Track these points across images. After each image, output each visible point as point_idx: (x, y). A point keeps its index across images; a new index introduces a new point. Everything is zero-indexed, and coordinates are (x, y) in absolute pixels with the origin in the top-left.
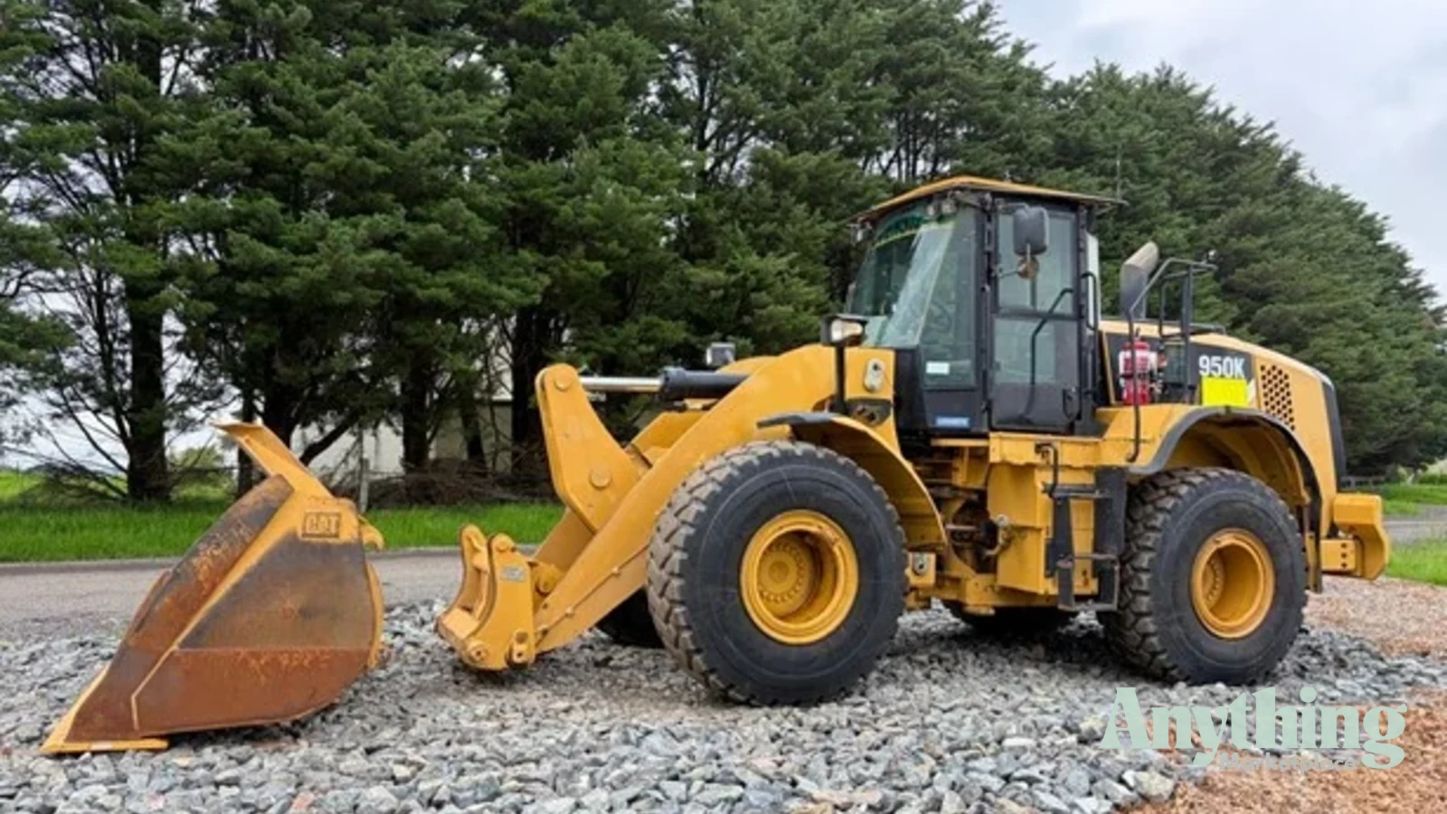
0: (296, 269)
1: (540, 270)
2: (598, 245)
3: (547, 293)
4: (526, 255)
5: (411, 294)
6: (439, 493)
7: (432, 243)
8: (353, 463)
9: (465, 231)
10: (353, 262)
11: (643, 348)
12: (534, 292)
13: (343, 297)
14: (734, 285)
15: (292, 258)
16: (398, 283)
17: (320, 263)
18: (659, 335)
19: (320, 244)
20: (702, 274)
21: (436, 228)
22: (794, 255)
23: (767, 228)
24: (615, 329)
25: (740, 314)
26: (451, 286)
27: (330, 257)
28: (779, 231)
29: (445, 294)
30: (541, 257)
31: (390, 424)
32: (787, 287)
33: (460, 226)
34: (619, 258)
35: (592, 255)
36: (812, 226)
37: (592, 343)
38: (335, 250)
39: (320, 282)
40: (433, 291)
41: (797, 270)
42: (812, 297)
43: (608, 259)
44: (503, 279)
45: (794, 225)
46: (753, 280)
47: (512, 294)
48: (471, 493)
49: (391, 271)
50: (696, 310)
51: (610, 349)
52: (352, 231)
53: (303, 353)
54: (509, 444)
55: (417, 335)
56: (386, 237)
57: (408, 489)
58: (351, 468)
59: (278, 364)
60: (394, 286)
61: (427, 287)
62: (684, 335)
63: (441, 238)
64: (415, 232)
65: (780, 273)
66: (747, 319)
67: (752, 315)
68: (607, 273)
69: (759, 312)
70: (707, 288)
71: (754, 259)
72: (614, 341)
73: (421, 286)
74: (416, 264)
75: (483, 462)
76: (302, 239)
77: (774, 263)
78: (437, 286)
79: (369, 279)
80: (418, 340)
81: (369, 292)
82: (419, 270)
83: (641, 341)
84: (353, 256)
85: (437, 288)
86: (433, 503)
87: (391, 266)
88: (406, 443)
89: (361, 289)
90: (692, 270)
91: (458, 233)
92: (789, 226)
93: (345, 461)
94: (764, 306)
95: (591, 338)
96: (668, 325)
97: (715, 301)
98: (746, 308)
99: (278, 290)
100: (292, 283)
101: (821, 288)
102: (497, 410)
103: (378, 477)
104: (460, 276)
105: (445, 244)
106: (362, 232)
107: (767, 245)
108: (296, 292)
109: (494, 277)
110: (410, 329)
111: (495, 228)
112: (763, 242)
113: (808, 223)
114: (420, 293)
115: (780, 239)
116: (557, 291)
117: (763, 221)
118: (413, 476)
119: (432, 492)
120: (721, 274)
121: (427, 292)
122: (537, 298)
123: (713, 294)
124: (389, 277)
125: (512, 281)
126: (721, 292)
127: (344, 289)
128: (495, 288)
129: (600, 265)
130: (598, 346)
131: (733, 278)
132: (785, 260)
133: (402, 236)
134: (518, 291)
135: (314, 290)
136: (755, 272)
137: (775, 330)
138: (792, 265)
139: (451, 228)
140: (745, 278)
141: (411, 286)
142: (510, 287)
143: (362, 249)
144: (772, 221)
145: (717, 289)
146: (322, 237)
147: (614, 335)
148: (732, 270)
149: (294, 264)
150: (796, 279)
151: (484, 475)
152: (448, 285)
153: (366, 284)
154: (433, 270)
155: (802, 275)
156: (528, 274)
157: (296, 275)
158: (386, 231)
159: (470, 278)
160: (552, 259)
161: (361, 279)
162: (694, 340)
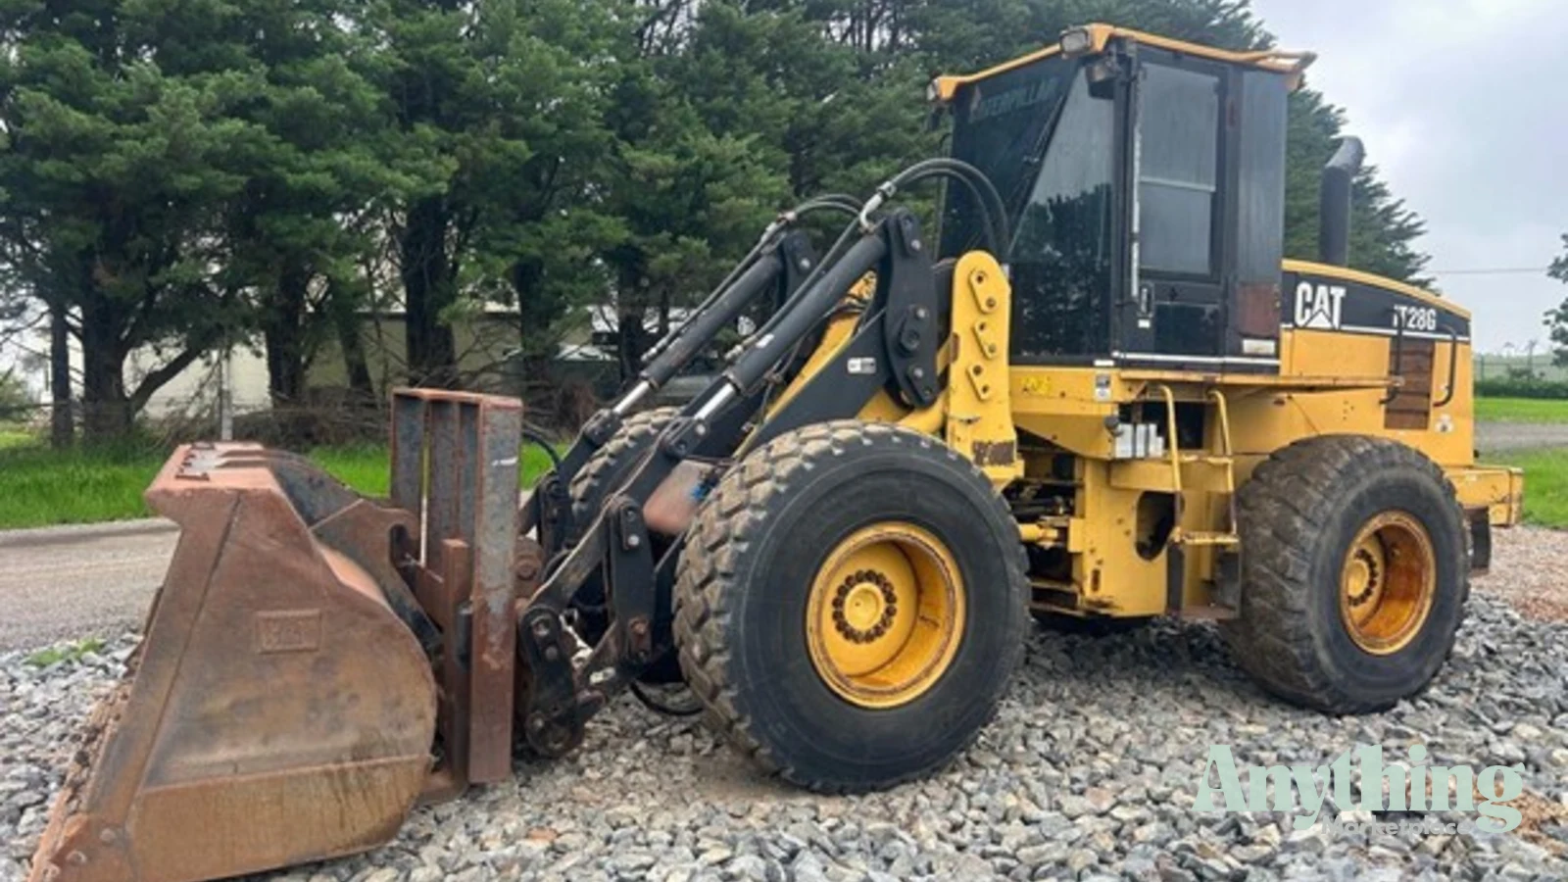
0: (117, 142)
1: (442, 151)
2: (518, 119)
3: (456, 183)
4: (426, 130)
5: (279, 180)
6: (322, 431)
7: (302, 109)
8: (210, 394)
9: (346, 98)
10: (200, 136)
11: (575, 250)
12: (438, 179)
13: (188, 182)
14: (687, 172)
15: (110, 127)
16: (262, 166)
17: (152, 134)
18: (596, 235)
19: (151, 109)
20: (645, 159)
21: (309, 92)
22: (755, 136)
23: (719, 102)
24: (540, 226)
25: (693, 208)
26: (333, 170)
27: (166, 130)
28: (735, 107)
29: (326, 181)
30: (443, 133)
31: (248, 344)
32: (749, 176)
33: (341, 90)
34: (543, 136)
35: (510, 133)
36: (771, 104)
37: (511, 244)
38: (173, 117)
39: (153, 160)
40: (309, 175)
41: (760, 155)
42: (777, 189)
43: (531, 136)
44: (397, 162)
45: (753, 100)
46: (709, 166)
47: (411, 182)
48: (363, 430)
49: (252, 148)
50: (639, 204)
51: (534, 252)
52: (195, 93)
53: (133, 256)
54: (405, 368)
55: (290, 233)
56: (243, 102)
57: (283, 426)
58: (208, 401)
59: (99, 272)
60: (257, 171)
61: (301, 172)
62: (627, 234)
63: (315, 105)
64: (280, 97)
65: (739, 159)
66: (701, 214)
67: (707, 209)
68: (529, 155)
69: (714, 205)
70: (652, 175)
71: (708, 142)
72: (541, 241)
73: (293, 170)
74: (285, 140)
75: (370, 390)
76: (123, 102)
77: (731, 146)
78: (315, 170)
79: (222, 160)
80: (290, 240)
81: (222, 176)
82: (288, 148)
83: (574, 241)
84: (199, 126)
85: (314, 172)
86: (316, 443)
87: (252, 141)
88: (274, 367)
89: (211, 173)
90: (636, 154)
91: (338, 100)
92: (746, 101)
93: (199, 394)
94: (721, 200)
95: (510, 238)
96: (605, 221)
97: (664, 192)
98: (701, 202)
99: (95, 173)
100: (114, 161)
101: (785, 178)
102: (385, 325)
103: (243, 412)
104: (343, 158)
105: (322, 114)
106: (210, 94)
107: (721, 123)
108: (120, 175)
109: (387, 160)
110: (282, 225)
111: (385, 95)
112: (715, 120)
113: (767, 99)
114: (291, 178)
115: (735, 117)
116: (466, 178)
117: (715, 94)
118: (286, 411)
119: (314, 429)
120: (671, 159)
121: (301, 179)
122: (443, 187)
123: (661, 183)
124: (248, 158)
125: (410, 164)
126: (671, 181)
127: (189, 172)
128: (388, 175)
129: (521, 144)
130: (519, 248)
131: (685, 163)
132: (745, 142)
133: (263, 102)
134: (416, 178)
135: (144, 172)
136: (710, 157)
137: (735, 228)
138: (752, 148)
139: (329, 93)
140: (699, 165)
141: (277, 169)
142: (407, 172)
143: (209, 119)
144: (727, 94)
145: (664, 177)
146: (154, 99)
147: (540, 234)
148: (682, 154)
149: (115, 136)
150: (760, 167)
151: (373, 406)
152: (328, 168)
153: (216, 166)
154: (307, 148)
155: (764, 161)
156: (428, 155)
157: (120, 151)
158: (244, 94)
159: (358, 160)
160: (459, 136)
161: (212, 159)
162: (638, 240)
